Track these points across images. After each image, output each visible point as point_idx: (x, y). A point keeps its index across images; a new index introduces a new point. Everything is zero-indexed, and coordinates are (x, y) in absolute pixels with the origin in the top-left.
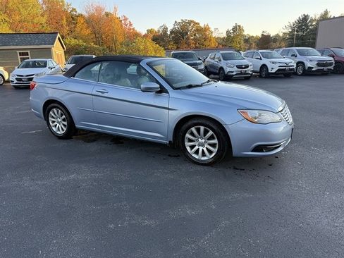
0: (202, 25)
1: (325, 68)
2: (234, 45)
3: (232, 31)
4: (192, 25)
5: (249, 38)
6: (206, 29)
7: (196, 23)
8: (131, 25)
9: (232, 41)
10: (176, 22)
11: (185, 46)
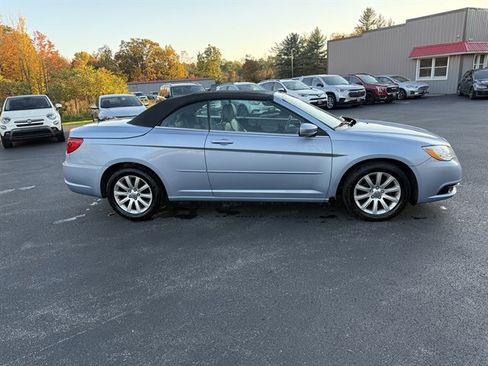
0: (163, 47)
1: (358, 99)
2: (210, 74)
3: (204, 55)
4: (148, 46)
5: (226, 64)
6: (169, 52)
7: (152, 44)
8: (51, 46)
9: (207, 69)
10: (123, 42)
11: (142, 76)
